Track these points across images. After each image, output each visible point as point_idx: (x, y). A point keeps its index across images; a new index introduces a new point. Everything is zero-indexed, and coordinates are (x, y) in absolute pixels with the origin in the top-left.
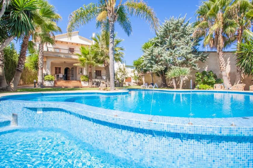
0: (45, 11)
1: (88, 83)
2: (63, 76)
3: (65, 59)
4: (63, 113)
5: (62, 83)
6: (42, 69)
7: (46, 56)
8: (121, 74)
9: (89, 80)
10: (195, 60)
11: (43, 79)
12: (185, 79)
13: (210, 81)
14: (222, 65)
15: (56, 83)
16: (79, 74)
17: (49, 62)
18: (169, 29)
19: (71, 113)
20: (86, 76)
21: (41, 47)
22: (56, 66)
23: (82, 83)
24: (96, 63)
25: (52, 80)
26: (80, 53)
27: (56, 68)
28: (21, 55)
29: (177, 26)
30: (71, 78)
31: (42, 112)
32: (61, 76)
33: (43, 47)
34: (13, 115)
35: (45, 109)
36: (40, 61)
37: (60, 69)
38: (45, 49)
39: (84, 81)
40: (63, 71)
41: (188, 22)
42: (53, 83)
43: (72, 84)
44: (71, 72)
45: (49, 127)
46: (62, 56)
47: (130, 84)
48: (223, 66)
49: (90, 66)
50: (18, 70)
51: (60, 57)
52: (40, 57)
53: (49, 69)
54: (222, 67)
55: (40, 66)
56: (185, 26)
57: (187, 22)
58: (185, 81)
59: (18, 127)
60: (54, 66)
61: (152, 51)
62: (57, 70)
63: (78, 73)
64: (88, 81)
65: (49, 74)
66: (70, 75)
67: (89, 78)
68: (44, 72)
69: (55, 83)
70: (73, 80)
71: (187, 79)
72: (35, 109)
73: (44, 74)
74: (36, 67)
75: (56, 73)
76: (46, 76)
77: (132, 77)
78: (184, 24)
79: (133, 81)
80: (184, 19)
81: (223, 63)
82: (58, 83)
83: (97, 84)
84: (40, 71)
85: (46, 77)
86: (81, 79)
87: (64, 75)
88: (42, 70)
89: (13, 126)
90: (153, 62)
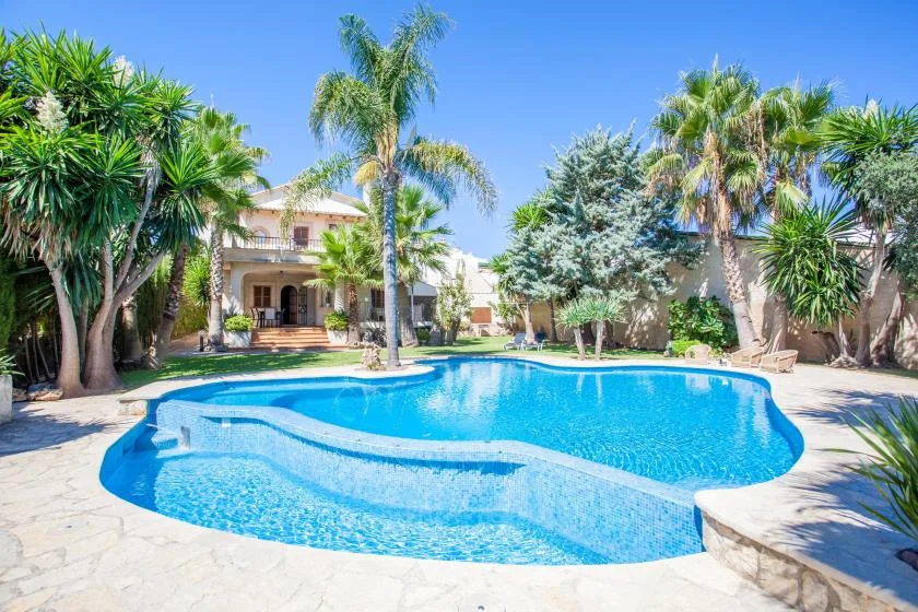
0: (230, 161)
1: (345, 337)
2: (277, 313)
3: (280, 265)
4: (263, 426)
5: (273, 338)
6: (219, 299)
7: (230, 262)
8: (450, 301)
9: (351, 327)
10: (656, 265)
11: (222, 327)
12: (646, 319)
13: (704, 329)
14: (731, 282)
15: (257, 336)
16: (322, 306)
17: (238, 277)
18: (577, 173)
19: (275, 428)
20: (342, 315)
21: (217, 237)
22: (258, 284)
23: (330, 335)
24: (368, 277)
25: (245, 330)
26: (323, 250)
27: (257, 290)
28: (173, 277)
29: (604, 160)
30: (299, 317)
31: (229, 425)
32: (270, 313)
33: (221, 239)
34: (182, 428)
35: (234, 420)
36: (215, 279)
37: (268, 290)
38: (227, 243)
39: (335, 328)
40: (276, 298)
41: (638, 147)
42: (248, 336)
43: (300, 338)
44: (299, 298)
45: (241, 451)
46: (272, 258)
47: (486, 329)
48: (734, 285)
49: (352, 285)
50: (166, 316)
51: (267, 262)
52: (214, 268)
53: (237, 297)
54: (733, 288)
55: (213, 292)
56: (629, 161)
57: (634, 149)
58: (646, 324)
59: (192, 450)
60: (253, 284)
61: (528, 241)
62: (261, 296)
63: (318, 304)
64: (348, 329)
65: (239, 310)
66: (297, 308)
67: (349, 318)
68: (226, 305)
69: (255, 336)
70: (305, 325)
71: (652, 318)
72: (219, 420)
73: (225, 310)
74: (204, 293)
75: (257, 304)
76: (231, 320)
77: (494, 306)
78: (628, 153)
79: (496, 319)
80: (627, 136)
81: (735, 277)
82: (261, 337)
83: (373, 336)
84: (214, 306)
85: (230, 323)
86: (328, 324)
87: (279, 310)
88: (220, 303)
89: (182, 449)
90: (533, 271)
